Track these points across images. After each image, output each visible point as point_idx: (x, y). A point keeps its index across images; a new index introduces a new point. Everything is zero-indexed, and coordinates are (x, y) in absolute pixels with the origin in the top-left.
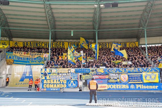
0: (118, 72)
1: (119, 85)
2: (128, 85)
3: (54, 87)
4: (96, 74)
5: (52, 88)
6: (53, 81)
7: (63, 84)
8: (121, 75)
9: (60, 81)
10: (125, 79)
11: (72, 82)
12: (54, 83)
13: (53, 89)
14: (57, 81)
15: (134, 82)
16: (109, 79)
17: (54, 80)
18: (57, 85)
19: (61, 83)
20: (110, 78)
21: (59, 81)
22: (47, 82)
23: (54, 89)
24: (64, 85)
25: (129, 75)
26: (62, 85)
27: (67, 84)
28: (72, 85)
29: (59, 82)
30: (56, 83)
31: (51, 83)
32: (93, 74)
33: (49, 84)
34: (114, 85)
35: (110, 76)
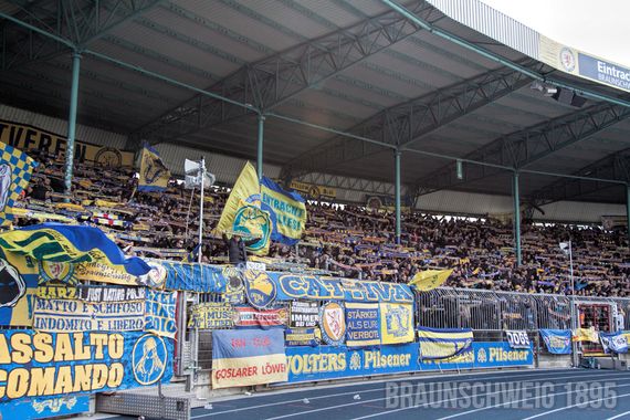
0: (317, 297)
1: (318, 357)
2: (343, 354)
3: (58, 390)
4: (246, 302)
5: (40, 398)
6: (53, 345)
7: (108, 361)
8: (327, 311)
9: (93, 343)
10: (337, 326)
11: (151, 344)
12: (59, 358)
13: (50, 403)
14: (73, 340)
15: (361, 339)
16: (289, 327)
17: (55, 337)
18: (78, 369)
19: (99, 355)
20: (293, 324)
21: (86, 340)
22: (12, 351)
23: (55, 407)
24: (114, 366)
25: (346, 311)
26: (103, 367)
27: (125, 364)
28: (149, 363)
29: (87, 349)
30: (69, 357)
31: (39, 357)
32: (235, 300)
33: (29, 366)
34: (305, 356)
35: (294, 313)
